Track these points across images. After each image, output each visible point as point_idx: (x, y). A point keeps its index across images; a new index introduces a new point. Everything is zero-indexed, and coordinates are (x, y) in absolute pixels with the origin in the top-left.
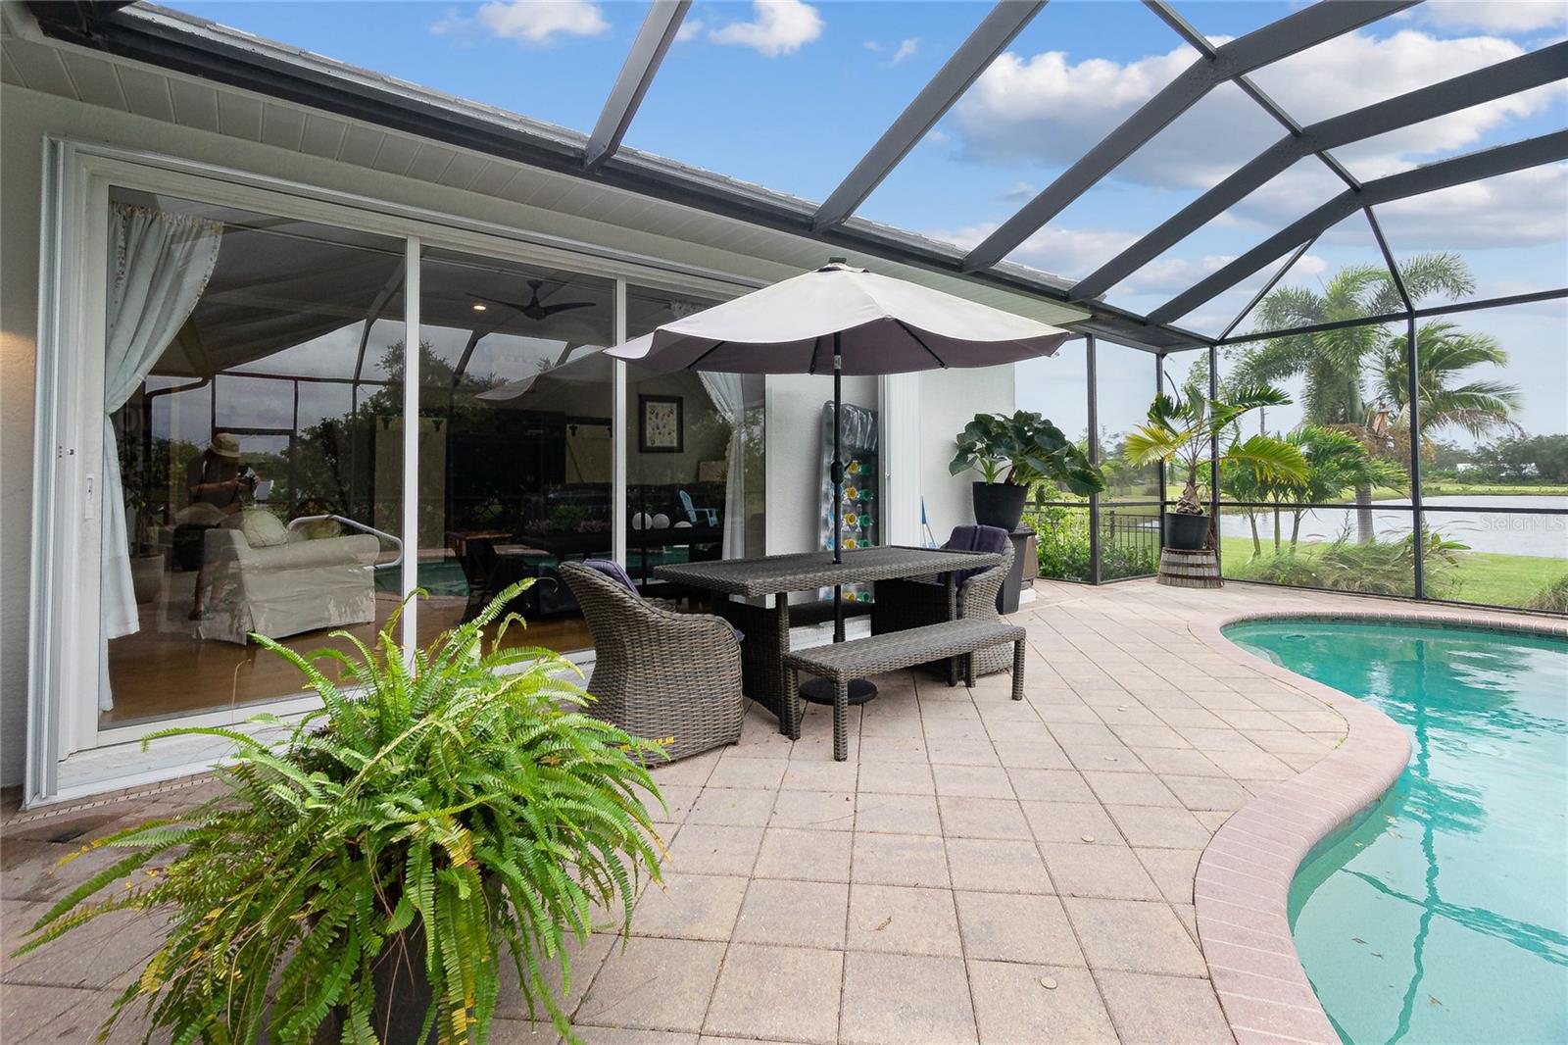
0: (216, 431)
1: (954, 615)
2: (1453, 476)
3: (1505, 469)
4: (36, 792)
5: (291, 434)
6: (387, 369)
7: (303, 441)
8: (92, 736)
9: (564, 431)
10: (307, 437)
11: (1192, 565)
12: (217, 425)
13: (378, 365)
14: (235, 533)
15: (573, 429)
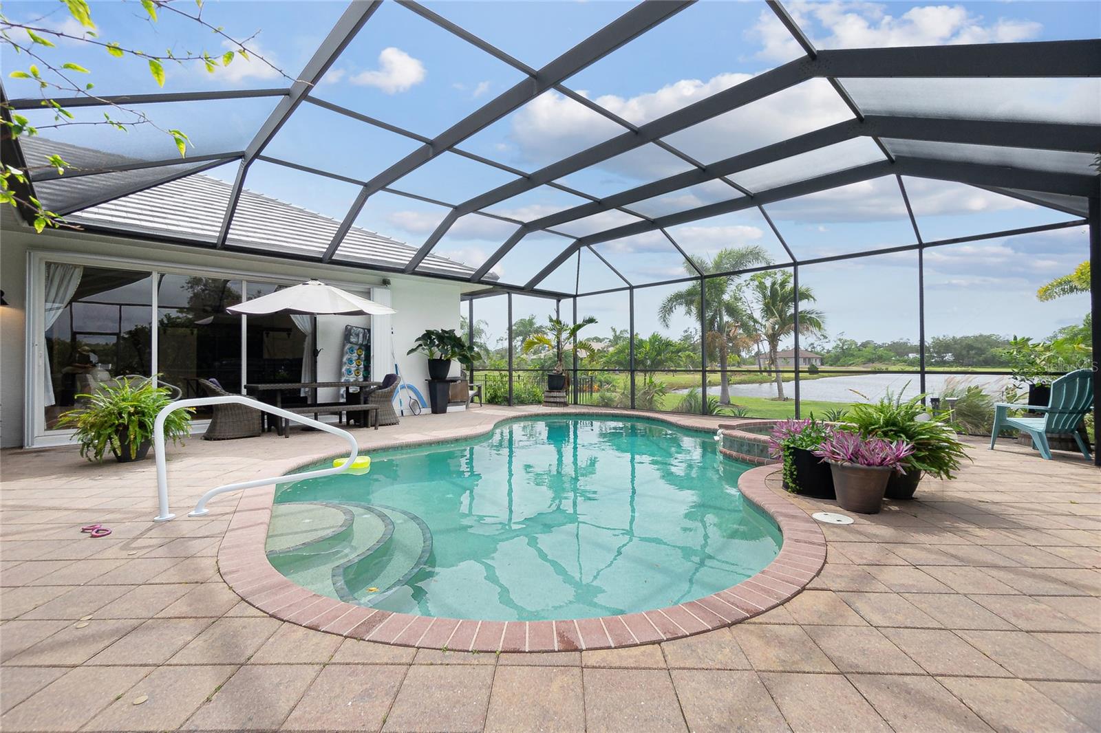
0: (74, 334)
1: (362, 401)
2: (905, 362)
3: (934, 357)
4: (28, 445)
5: (118, 335)
6: (190, 290)
7: (124, 338)
8: (42, 432)
9: (262, 334)
10: (126, 336)
11: (552, 397)
12: (74, 330)
13: (183, 287)
14: (89, 376)
15: (267, 334)
